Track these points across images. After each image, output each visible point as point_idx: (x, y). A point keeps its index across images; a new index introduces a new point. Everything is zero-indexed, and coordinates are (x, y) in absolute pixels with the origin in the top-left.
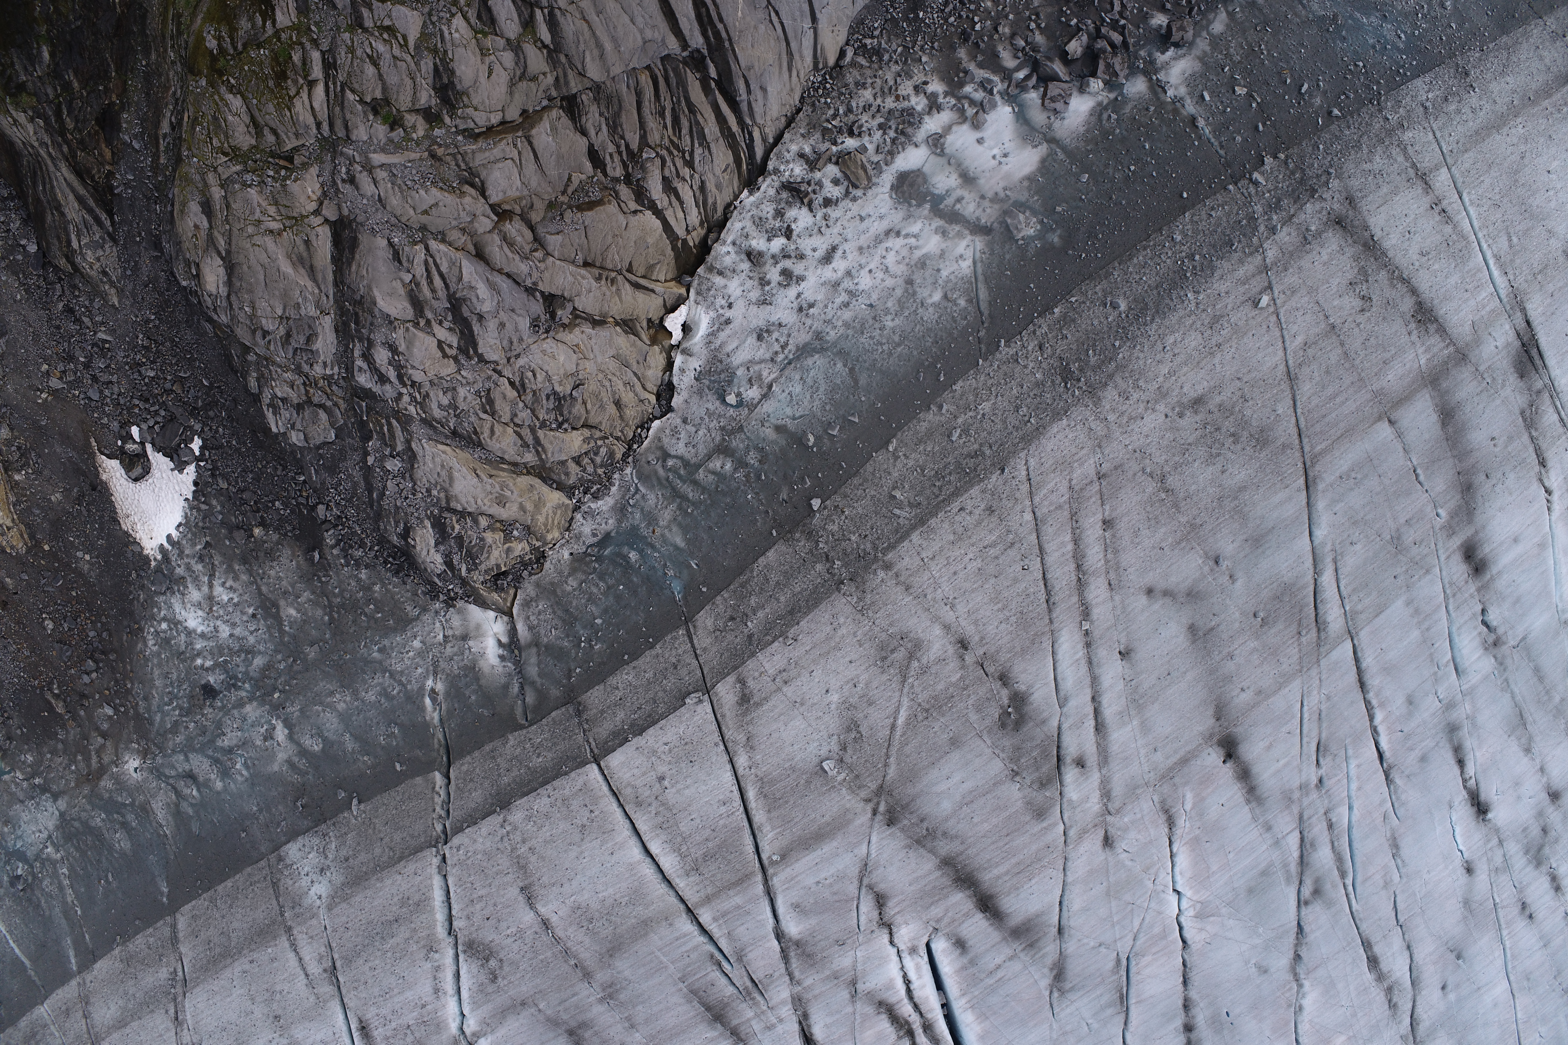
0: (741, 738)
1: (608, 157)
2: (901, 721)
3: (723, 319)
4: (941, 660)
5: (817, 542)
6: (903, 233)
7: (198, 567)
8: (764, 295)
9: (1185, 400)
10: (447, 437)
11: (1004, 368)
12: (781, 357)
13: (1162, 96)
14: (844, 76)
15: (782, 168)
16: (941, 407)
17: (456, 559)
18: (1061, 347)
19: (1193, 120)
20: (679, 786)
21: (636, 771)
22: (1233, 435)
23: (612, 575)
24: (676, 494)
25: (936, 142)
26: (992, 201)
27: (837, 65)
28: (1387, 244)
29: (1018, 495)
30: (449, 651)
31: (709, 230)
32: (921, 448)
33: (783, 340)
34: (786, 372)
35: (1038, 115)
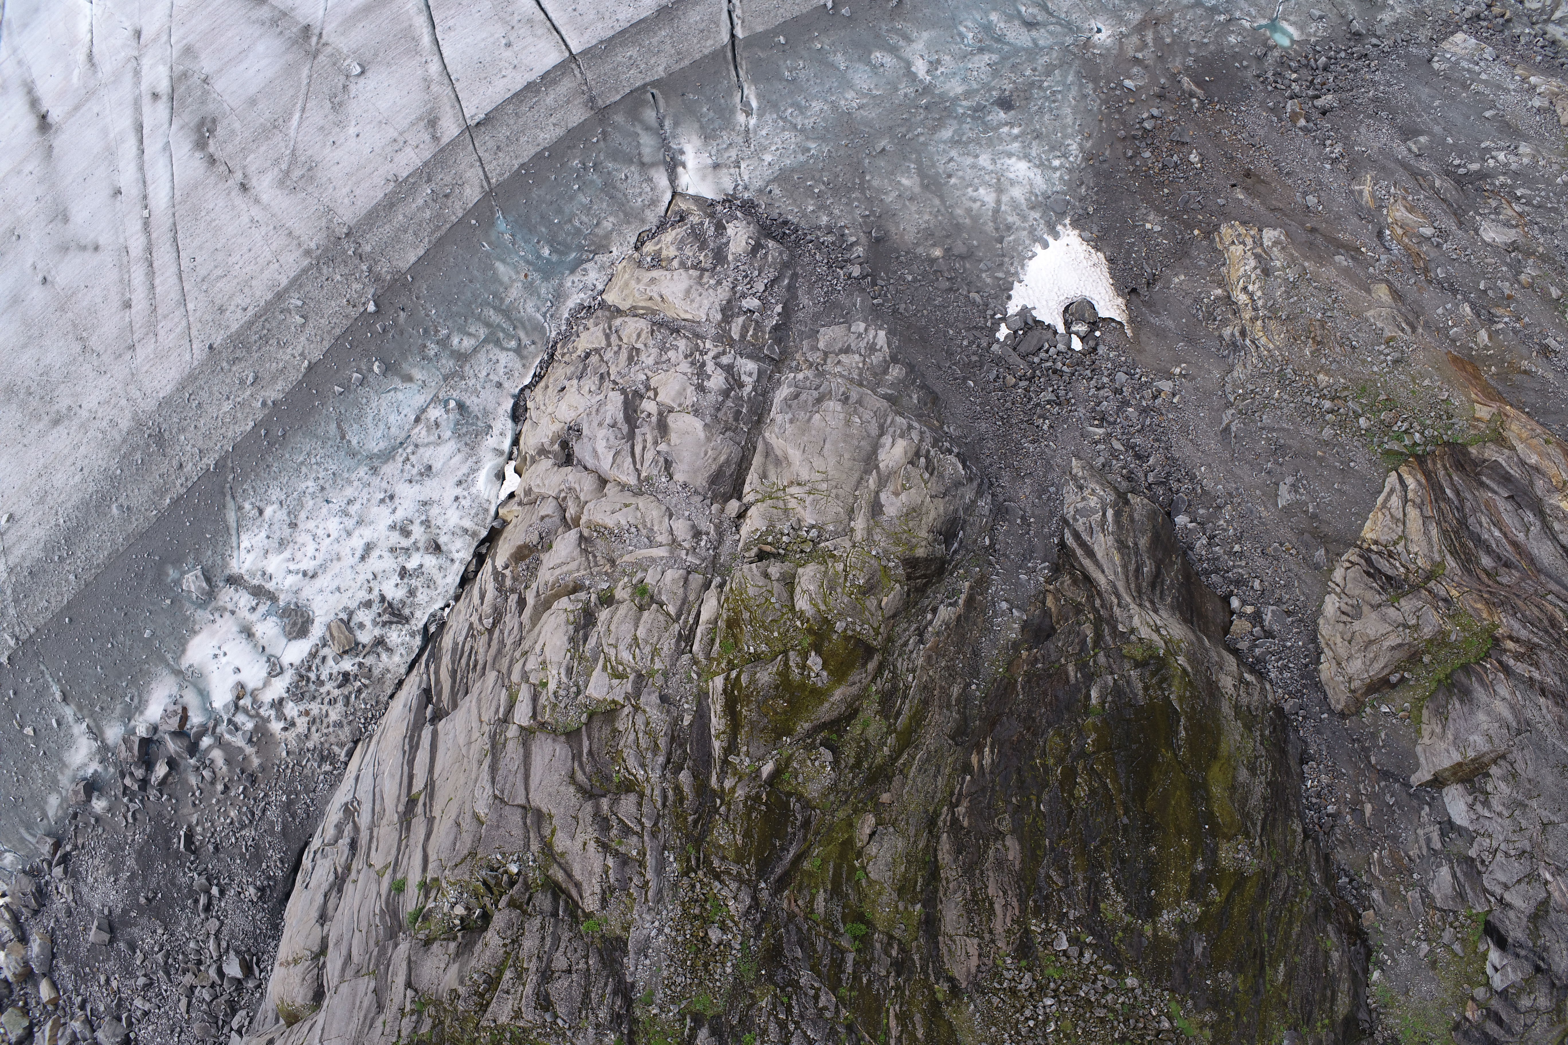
0: (435, 88)
2: (297, 116)
3: (464, 485)
4: (262, 172)
5: (370, 270)
7: (1010, 219)
8: (426, 511)
9: (66, 422)
10: (684, 327)
11: (211, 445)
12: (409, 450)
14: (351, 733)
15: (408, 638)
16: (264, 404)
17: (711, 231)
18: (164, 468)
20: (492, 40)
21: (533, 49)
23: (568, 234)
24: (506, 313)
27: (356, 742)
29: (199, 326)
30: (733, 153)
31: (474, 574)
32: (281, 365)
33: (408, 466)
34: (404, 435)
35: (191, 698)
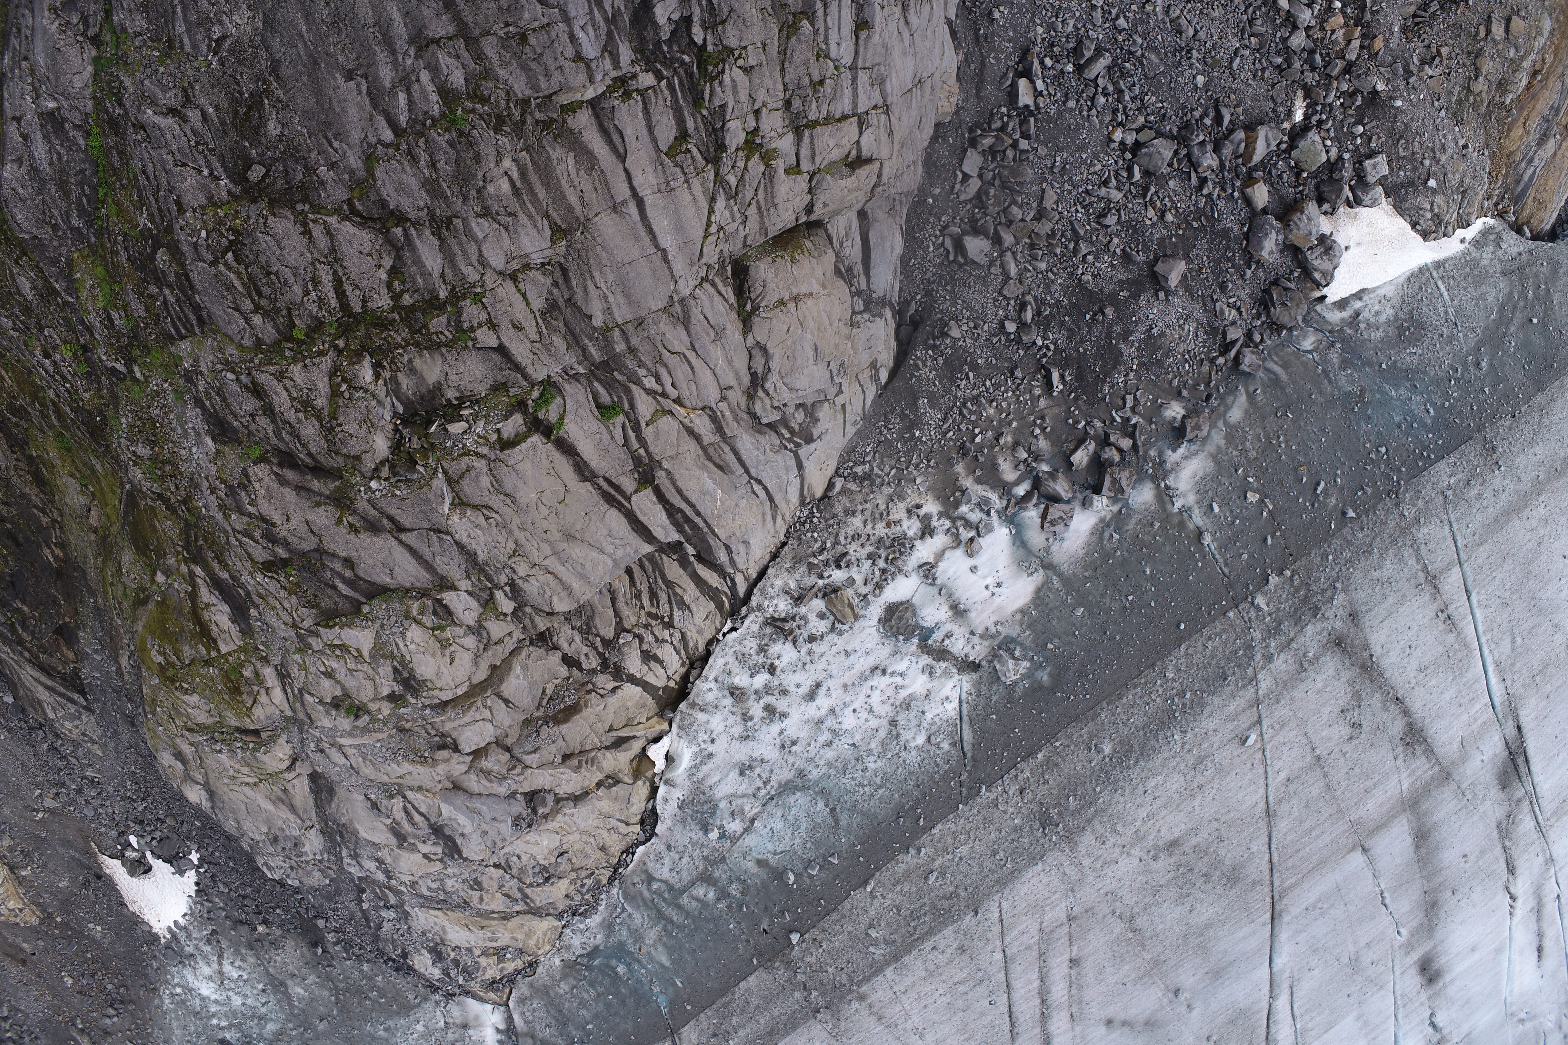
1: (583, 658)
3: (705, 753)
5: (796, 974)
6: (889, 671)
7: (208, 949)
8: (746, 730)
9: (1161, 843)
11: (984, 812)
12: (763, 792)
13: (1169, 506)
14: (832, 506)
15: (766, 603)
16: (919, 851)
17: (453, 974)
18: (1042, 790)
19: (1200, 534)
22: (1205, 875)
23: (601, 983)
24: (661, 916)
25: (928, 571)
26: (982, 637)
27: (825, 496)
28: (1385, 663)
29: (989, 936)
31: (692, 666)
32: (899, 888)
33: (765, 776)
34: (769, 808)
35: (1036, 538)
